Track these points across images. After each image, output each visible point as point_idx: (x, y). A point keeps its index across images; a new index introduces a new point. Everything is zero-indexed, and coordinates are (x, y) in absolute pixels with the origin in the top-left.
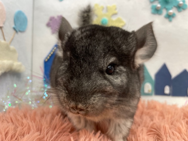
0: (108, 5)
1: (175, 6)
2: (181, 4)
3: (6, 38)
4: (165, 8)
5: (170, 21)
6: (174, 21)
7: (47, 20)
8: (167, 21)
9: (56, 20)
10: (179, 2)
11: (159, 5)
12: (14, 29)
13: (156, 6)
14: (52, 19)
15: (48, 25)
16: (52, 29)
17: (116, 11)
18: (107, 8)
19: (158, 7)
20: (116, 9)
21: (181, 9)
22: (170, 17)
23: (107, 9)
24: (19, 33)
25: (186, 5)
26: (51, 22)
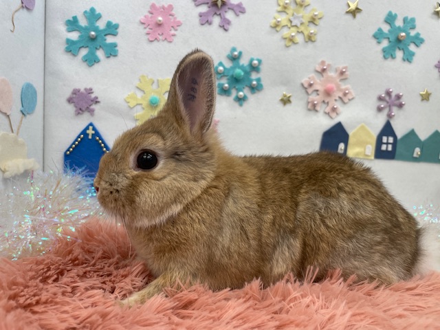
0: (160, 79)
1: (246, 86)
2: (254, 85)
3: (13, 128)
4: (235, 87)
5: (241, 105)
6: (245, 105)
7: (68, 94)
8: (237, 104)
9: (82, 93)
10: (252, 81)
11: (226, 85)
12: (21, 111)
13: (223, 84)
14: (76, 92)
15: (70, 100)
16: (76, 107)
19: (226, 88)
21: (256, 91)
22: (240, 100)
23: (158, 83)
24: (28, 116)
25: (261, 86)
26: (74, 96)
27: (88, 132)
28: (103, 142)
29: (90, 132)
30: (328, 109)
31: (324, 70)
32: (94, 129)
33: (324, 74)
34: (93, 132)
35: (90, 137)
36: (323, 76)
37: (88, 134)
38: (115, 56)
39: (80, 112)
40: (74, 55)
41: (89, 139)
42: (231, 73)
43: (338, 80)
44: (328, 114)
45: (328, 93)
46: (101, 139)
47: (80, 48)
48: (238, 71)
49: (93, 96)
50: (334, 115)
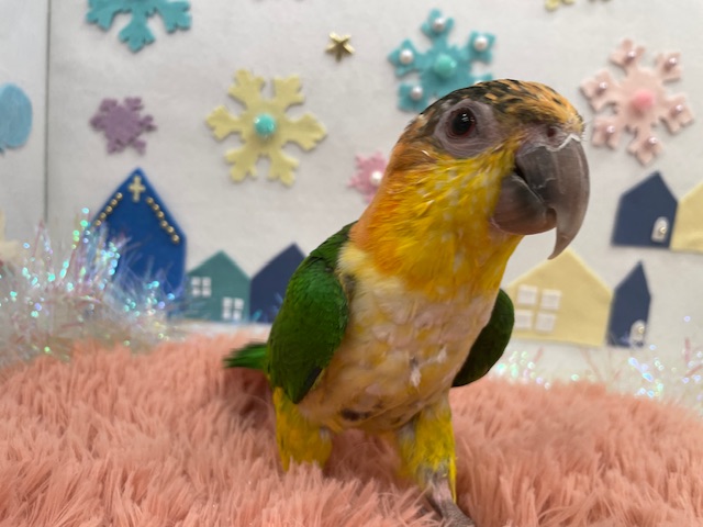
0: (278, 77)
4: (435, 95)
7: (92, 108)
9: (120, 109)
11: (418, 90)
13: (411, 89)
14: (108, 106)
15: (96, 123)
16: (108, 136)
17: (300, 96)
18: (273, 83)
19: (416, 94)
20: (299, 90)
23: (274, 88)
26: (105, 114)
27: (131, 188)
28: (162, 209)
29: (137, 188)
30: (636, 146)
31: (629, 61)
32: (144, 182)
33: (631, 70)
34: (143, 188)
35: (136, 198)
36: (626, 73)
37: (132, 193)
38: (186, 29)
39: (118, 146)
40: (104, 29)
41: (136, 204)
42: (427, 65)
43: (659, 82)
44: (634, 155)
45: (638, 109)
46: (157, 201)
47: (116, 14)
48: (445, 60)
49: (143, 114)
50: (647, 158)
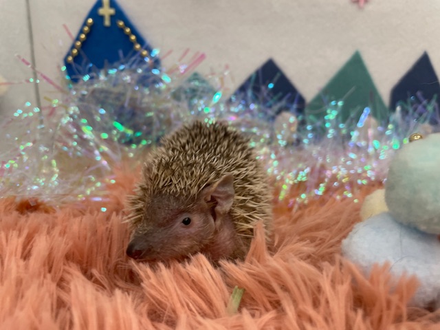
27: (102, 11)
28: (134, 32)
29: (106, 11)
32: (113, 4)
34: (112, 11)
35: (107, 23)
37: (102, 17)
41: (107, 28)
46: (128, 24)
